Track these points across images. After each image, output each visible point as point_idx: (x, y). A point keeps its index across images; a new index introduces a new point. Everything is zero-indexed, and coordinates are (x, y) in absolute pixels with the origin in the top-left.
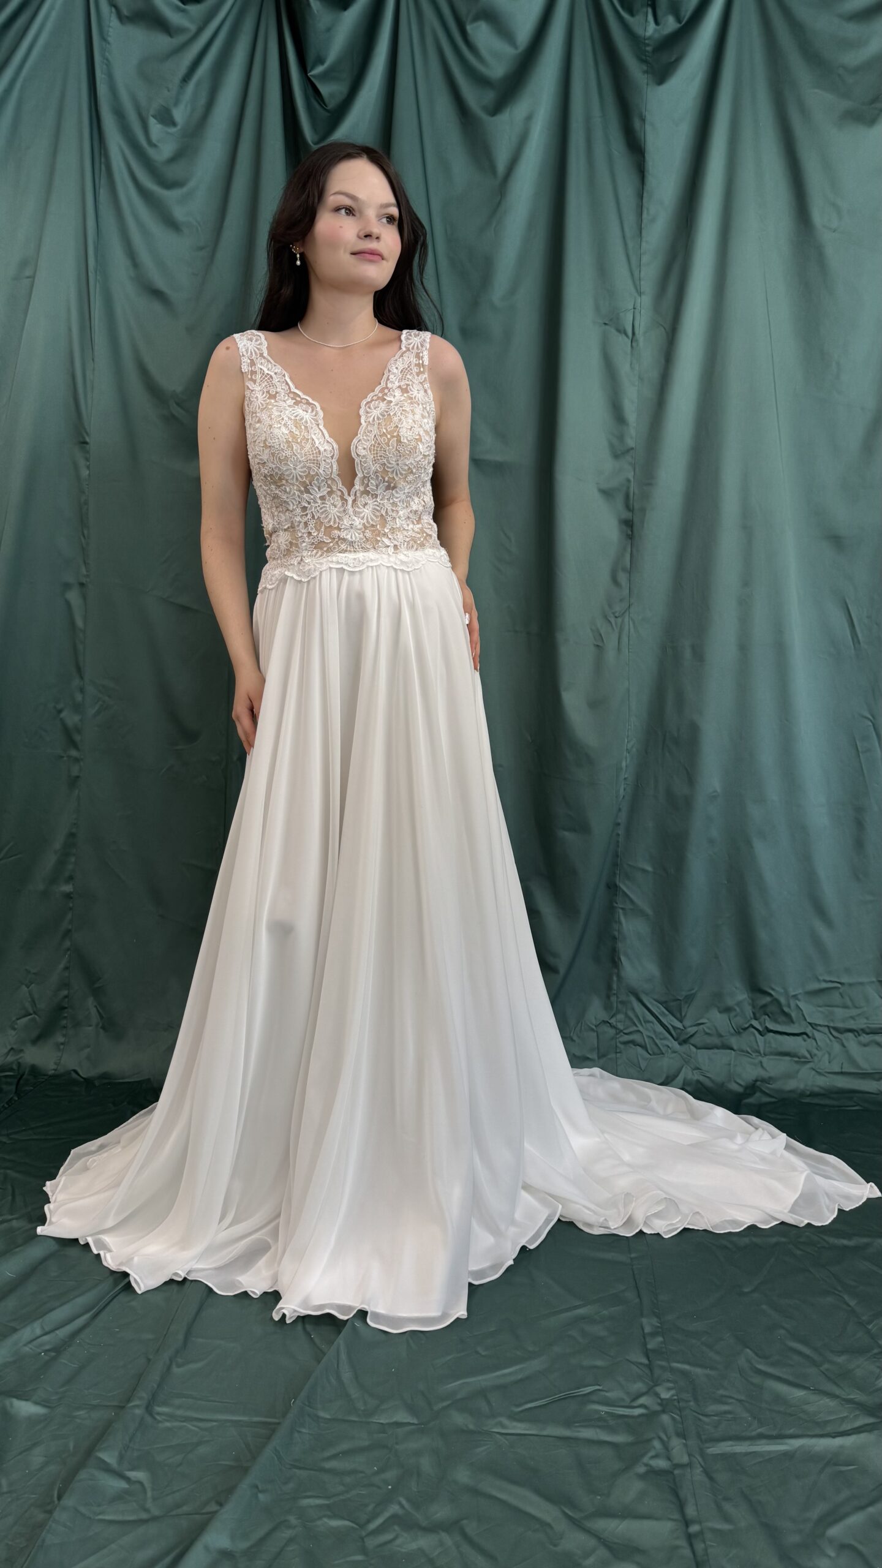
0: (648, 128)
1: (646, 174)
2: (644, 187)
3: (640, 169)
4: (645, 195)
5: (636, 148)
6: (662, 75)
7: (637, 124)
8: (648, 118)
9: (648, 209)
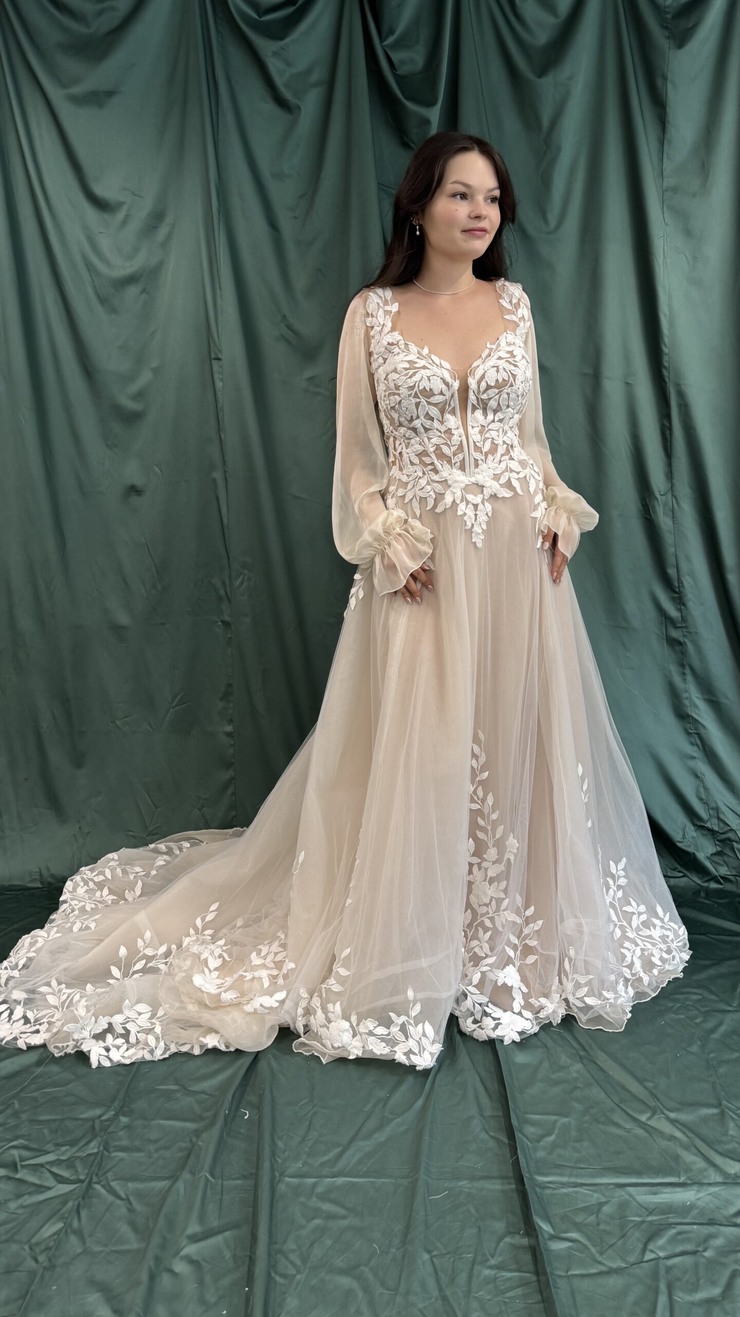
0: (669, 86)
1: (667, 124)
2: (667, 136)
3: (662, 121)
4: (665, 142)
5: (659, 104)
6: (681, 39)
7: (659, 82)
8: (669, 76)
9: (668, 155)
